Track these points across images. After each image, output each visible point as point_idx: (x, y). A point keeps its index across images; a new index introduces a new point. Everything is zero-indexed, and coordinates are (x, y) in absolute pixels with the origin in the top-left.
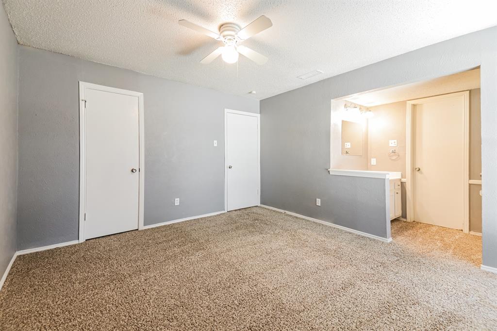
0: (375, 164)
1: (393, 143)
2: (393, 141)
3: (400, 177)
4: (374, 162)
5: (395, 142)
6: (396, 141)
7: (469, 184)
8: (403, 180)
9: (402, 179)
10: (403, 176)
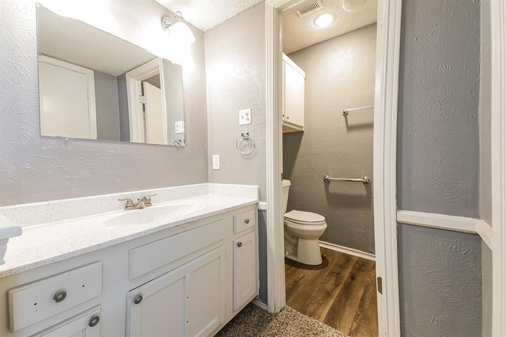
0: (218, 168)
1: (244, 117)
2: (245, 111)
3: (255, 199)
4: (216, 162)
5: (247, 114)
6: (249, 110)
7: (398, 223)
8: (263, 205)
9: (260, 203)
10: (261, 196)
